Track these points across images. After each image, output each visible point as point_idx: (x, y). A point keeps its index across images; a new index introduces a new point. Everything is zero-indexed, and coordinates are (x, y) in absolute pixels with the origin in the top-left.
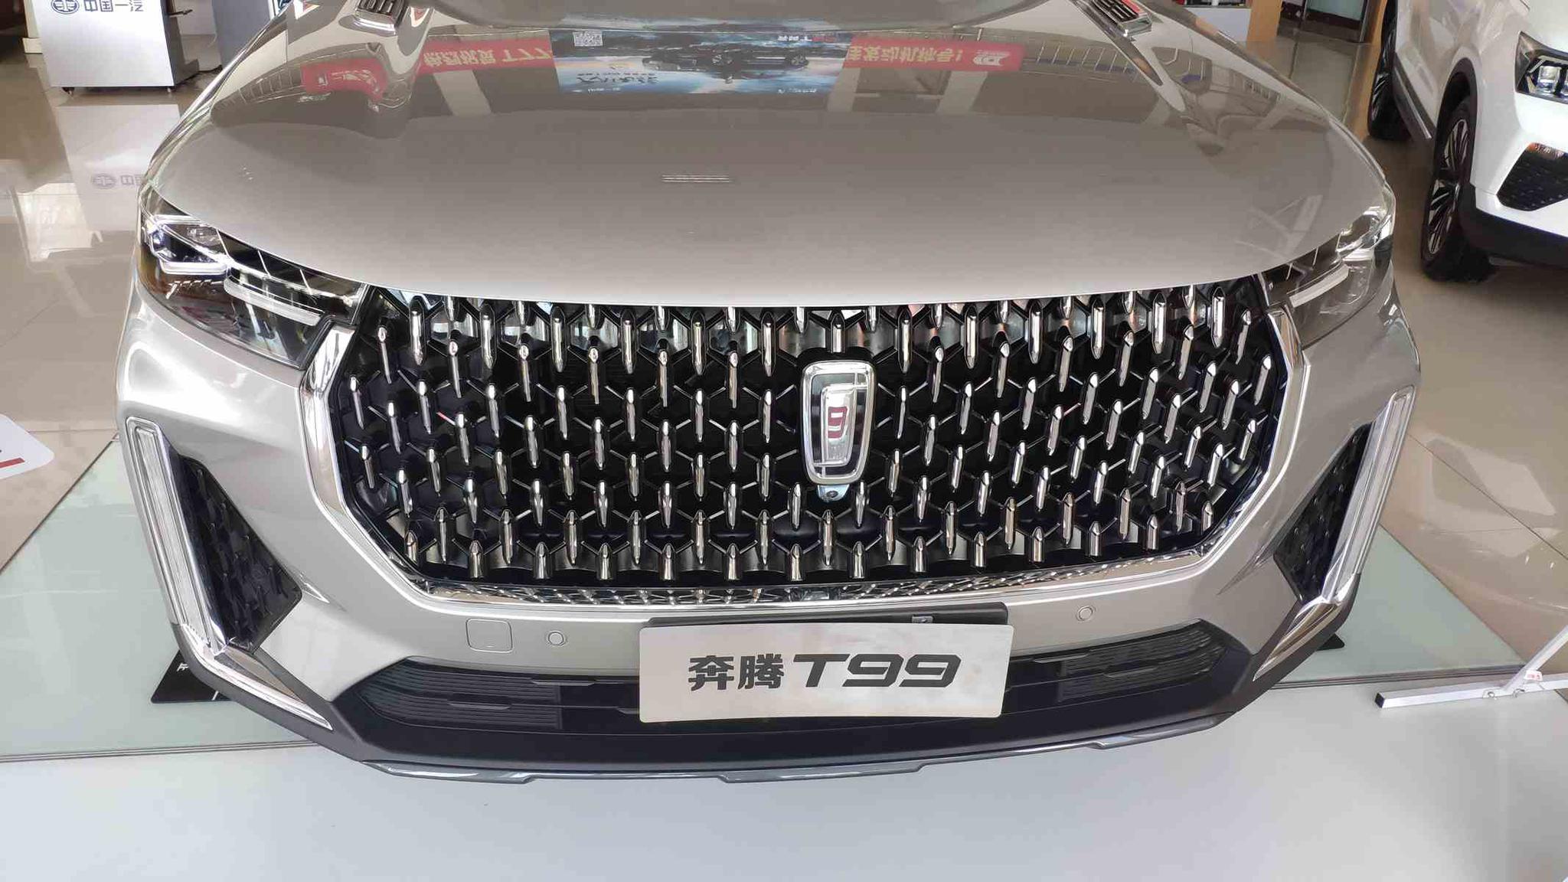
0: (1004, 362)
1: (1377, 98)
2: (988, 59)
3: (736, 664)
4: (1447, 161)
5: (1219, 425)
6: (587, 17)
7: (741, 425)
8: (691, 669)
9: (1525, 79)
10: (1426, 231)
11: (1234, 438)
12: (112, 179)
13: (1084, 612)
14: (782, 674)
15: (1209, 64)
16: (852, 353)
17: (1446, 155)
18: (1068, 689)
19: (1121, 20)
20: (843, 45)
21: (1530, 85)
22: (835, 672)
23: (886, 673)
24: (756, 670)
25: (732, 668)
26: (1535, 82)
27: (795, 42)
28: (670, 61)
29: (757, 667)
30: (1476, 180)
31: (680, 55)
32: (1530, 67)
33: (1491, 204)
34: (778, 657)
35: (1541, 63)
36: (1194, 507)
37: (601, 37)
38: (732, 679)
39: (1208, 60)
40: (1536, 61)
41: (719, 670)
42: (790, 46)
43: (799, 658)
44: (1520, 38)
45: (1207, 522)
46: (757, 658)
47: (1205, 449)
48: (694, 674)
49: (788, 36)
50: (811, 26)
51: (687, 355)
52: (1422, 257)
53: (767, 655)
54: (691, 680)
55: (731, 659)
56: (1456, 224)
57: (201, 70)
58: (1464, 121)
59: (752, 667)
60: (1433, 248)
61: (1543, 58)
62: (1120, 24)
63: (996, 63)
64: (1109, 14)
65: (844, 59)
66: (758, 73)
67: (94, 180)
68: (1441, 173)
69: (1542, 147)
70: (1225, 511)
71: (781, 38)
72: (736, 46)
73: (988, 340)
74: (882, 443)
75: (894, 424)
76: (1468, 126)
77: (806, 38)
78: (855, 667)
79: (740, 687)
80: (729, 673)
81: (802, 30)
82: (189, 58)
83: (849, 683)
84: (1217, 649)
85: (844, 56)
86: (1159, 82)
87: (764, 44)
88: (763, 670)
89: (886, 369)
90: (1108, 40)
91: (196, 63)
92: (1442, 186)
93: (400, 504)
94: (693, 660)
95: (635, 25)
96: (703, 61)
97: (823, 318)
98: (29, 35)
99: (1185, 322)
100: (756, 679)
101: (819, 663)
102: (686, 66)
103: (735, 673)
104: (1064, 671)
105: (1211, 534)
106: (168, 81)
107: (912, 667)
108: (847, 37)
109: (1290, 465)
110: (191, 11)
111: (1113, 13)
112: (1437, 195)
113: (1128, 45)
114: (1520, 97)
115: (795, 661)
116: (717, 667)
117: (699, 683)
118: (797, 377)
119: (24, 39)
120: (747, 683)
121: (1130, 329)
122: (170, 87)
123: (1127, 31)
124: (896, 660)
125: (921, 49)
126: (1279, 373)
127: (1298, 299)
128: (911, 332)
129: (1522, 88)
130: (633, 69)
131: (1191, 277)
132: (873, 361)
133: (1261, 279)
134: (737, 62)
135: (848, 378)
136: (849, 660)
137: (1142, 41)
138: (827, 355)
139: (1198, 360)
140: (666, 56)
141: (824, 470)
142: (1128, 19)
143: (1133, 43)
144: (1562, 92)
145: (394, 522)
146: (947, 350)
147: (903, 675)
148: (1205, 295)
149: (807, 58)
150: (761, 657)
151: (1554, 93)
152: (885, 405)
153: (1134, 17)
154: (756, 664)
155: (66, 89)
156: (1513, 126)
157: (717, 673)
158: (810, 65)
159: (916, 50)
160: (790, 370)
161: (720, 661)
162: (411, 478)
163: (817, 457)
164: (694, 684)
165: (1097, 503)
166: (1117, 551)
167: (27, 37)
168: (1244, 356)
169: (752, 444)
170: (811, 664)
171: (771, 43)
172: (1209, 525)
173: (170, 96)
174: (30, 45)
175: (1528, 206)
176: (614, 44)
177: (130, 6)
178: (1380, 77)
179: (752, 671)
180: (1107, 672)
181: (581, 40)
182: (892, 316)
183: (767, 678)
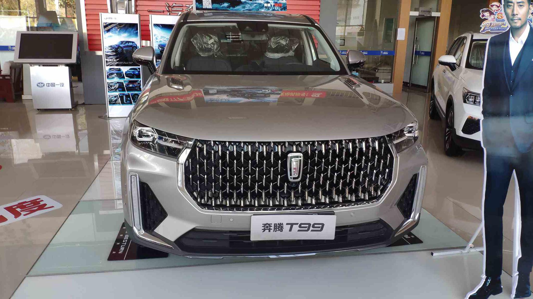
0: (331, 154)
1: (431, 108)
2: (316, 95)
3: (273, 225)
4: (449, 123)
5: (380, 170)
6: (212, 86)
7: (274, 168)
8: (263, 227)
9: (465, 98)
10: (445, 142)
11: (383, 173)
12: (50, 136)
13: (352, 214)
14: (283, 228)
15: (380, 97)
16: (297, 151)
17: (449, 121)
18: (350, 238)
19: (353, 85)
20: (280, 92)
21: (467, 101)
22: (296, 228)
23: (307, 228)
24: (277, 227)
25: (272, 226)
26: (468, 100)
27: (267, 92)
28: (234, 96)
29: (278, 226)
30: (456, 127)
31: (236, 94)
32: (466, 96)
33: (460, 133)
34: (282, 224)
35: (469, 95)
36: (376, 190)
37: (216, 91)
38: (272, 229)
39: (379, 96)
40: (467, 95)
41: (269, 227)
42: (266, 93)
43: (287, 224)
44: (463, 89)
45: (379, 193)
46: (277, 224)
47: (377, 175)
48: (263, 228)
49: (265, 90)
50: (270, 88)
51: (262, 152)
52: (445, 150)
53: (280, 223)
54: (262, 229)
55: (271, 224)
56: (452, 140)
57: (79, 104)
58: (452, 112)
59: (276, 226)
60: (447, 147)
61: (469, 94)
62: (352, 86)
63: (318, 96)
64: (350, 83)
65: (280, 95)
66: (257, 98)
67: (44, 137)
68: (447, 126)
69: (472, 117)
70: (383, 191)
71: (263, 91)
72: (251, 92)
73: (327, 149)
74: (305, 173)
75: (307, 168)
76: (453, 113)
77: (270, 91)
78: (300, 226)
79: (274, 231)
80: (271, 228)
81: (268, 89)
82: (75, 100)
83: (299, 231)
84: (385, 229)
85: (280, 94)
86: (362, 98)
87: (259, 92)
88: (279, 227)
89: (305, 154)
90: (351, 90)
91: (77, 102)
92: (448, 130)
93: (197, 189)
94: (263, 224)
95: (225, 88)
96: (243, 96)
97: (291, 144)
98: (24, 94)
99: (370, 146)
100: (277, 229)
101: (292, 225)
102: (238, 96)
103: (272, 228)
104: (349, 232)
105: (380, 197)
106: (70, 106)
107: (313, 227)
108: (281, 90)
109: (397, 180)
110: (78, 86)
111: (351, 83)
112: (447, 132)
113: (354, 90)
114: (464, 104)
115: (286, 225)
116: (269, 226)
117: (264, 230)
118: (286, 157)
119: (22, 95)
120: (275, 230)
121: (357, 147)
122: (70, 109)
123: (354, 87)
124: (309, 224)
125: (296, 93)
126: (392, 158)
127: (395, 142)
128: (311, 147)
129: (465, 102)
130: (224, 98)
131: (370, 135)
132: (303, 153)
133: (386, 137)
134: (252, 96)
135: (297, 157)
136: (299, 225)
137: (358, 89)
138: (292, 152)
139: (373, 155)
140: (233, 95)
141: (292, 178)
142: (354, 84)
143: (356, 90)
144: (475, 103)
145: (195, 193)
146: (319, 151)
147: (311, 228)
148: (374, 140)
149: (270, 95)
150: (278, 224)
151: (474, 103)
152: (305, 163)
153: (356, 84)
154: (277, 225)
155: (38, 109)
156: (464, 112)
157: (268, 228)
158: (271, 96)
159: (295, 93)
160: (284, 156)
161: (269, 224)
162: (200, 183)
163: (291, 175)
164: (263, 230)
165: (354, 188)
166: (359, 201)
167: (23, 94)
168: (383, 154)
169: (276, 173)
170: (290, 225)
171: (260, 92)
172: (380, 194)
173: (70, 111)
174: (24, 97)
175: (470, 133)
176: (219, 92)
177: (60, 85)
178: (432, 102)
179: (276, 227)
180: (359, 233)
181: (211, 92)
182: (306, 143)
183: (280, 229)
